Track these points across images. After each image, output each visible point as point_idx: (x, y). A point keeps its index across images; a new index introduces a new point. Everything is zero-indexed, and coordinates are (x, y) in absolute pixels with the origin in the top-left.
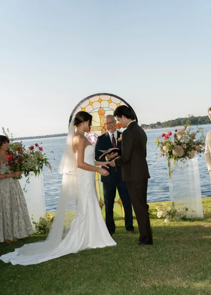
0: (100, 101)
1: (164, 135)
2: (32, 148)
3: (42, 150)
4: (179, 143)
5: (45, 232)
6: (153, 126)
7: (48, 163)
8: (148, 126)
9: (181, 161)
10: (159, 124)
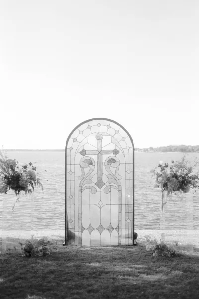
0: (99, 125)
1: (160, 166)
2: (25, 167)
3: (35, 170)
4: (175, 176)
5: (30, 255)
6: (146, 150)
7: (40, 184)
8: (141, 149)
9: (175, 194)
10: (152, 149)
